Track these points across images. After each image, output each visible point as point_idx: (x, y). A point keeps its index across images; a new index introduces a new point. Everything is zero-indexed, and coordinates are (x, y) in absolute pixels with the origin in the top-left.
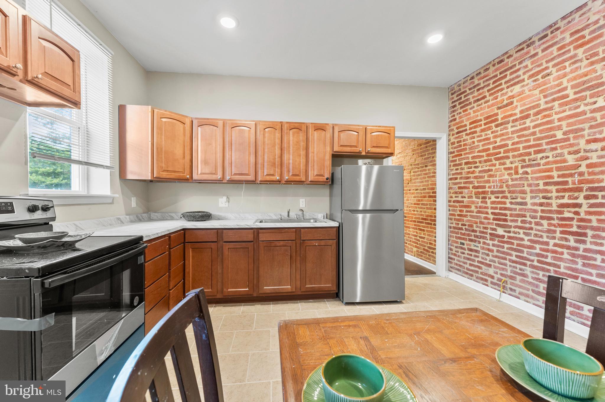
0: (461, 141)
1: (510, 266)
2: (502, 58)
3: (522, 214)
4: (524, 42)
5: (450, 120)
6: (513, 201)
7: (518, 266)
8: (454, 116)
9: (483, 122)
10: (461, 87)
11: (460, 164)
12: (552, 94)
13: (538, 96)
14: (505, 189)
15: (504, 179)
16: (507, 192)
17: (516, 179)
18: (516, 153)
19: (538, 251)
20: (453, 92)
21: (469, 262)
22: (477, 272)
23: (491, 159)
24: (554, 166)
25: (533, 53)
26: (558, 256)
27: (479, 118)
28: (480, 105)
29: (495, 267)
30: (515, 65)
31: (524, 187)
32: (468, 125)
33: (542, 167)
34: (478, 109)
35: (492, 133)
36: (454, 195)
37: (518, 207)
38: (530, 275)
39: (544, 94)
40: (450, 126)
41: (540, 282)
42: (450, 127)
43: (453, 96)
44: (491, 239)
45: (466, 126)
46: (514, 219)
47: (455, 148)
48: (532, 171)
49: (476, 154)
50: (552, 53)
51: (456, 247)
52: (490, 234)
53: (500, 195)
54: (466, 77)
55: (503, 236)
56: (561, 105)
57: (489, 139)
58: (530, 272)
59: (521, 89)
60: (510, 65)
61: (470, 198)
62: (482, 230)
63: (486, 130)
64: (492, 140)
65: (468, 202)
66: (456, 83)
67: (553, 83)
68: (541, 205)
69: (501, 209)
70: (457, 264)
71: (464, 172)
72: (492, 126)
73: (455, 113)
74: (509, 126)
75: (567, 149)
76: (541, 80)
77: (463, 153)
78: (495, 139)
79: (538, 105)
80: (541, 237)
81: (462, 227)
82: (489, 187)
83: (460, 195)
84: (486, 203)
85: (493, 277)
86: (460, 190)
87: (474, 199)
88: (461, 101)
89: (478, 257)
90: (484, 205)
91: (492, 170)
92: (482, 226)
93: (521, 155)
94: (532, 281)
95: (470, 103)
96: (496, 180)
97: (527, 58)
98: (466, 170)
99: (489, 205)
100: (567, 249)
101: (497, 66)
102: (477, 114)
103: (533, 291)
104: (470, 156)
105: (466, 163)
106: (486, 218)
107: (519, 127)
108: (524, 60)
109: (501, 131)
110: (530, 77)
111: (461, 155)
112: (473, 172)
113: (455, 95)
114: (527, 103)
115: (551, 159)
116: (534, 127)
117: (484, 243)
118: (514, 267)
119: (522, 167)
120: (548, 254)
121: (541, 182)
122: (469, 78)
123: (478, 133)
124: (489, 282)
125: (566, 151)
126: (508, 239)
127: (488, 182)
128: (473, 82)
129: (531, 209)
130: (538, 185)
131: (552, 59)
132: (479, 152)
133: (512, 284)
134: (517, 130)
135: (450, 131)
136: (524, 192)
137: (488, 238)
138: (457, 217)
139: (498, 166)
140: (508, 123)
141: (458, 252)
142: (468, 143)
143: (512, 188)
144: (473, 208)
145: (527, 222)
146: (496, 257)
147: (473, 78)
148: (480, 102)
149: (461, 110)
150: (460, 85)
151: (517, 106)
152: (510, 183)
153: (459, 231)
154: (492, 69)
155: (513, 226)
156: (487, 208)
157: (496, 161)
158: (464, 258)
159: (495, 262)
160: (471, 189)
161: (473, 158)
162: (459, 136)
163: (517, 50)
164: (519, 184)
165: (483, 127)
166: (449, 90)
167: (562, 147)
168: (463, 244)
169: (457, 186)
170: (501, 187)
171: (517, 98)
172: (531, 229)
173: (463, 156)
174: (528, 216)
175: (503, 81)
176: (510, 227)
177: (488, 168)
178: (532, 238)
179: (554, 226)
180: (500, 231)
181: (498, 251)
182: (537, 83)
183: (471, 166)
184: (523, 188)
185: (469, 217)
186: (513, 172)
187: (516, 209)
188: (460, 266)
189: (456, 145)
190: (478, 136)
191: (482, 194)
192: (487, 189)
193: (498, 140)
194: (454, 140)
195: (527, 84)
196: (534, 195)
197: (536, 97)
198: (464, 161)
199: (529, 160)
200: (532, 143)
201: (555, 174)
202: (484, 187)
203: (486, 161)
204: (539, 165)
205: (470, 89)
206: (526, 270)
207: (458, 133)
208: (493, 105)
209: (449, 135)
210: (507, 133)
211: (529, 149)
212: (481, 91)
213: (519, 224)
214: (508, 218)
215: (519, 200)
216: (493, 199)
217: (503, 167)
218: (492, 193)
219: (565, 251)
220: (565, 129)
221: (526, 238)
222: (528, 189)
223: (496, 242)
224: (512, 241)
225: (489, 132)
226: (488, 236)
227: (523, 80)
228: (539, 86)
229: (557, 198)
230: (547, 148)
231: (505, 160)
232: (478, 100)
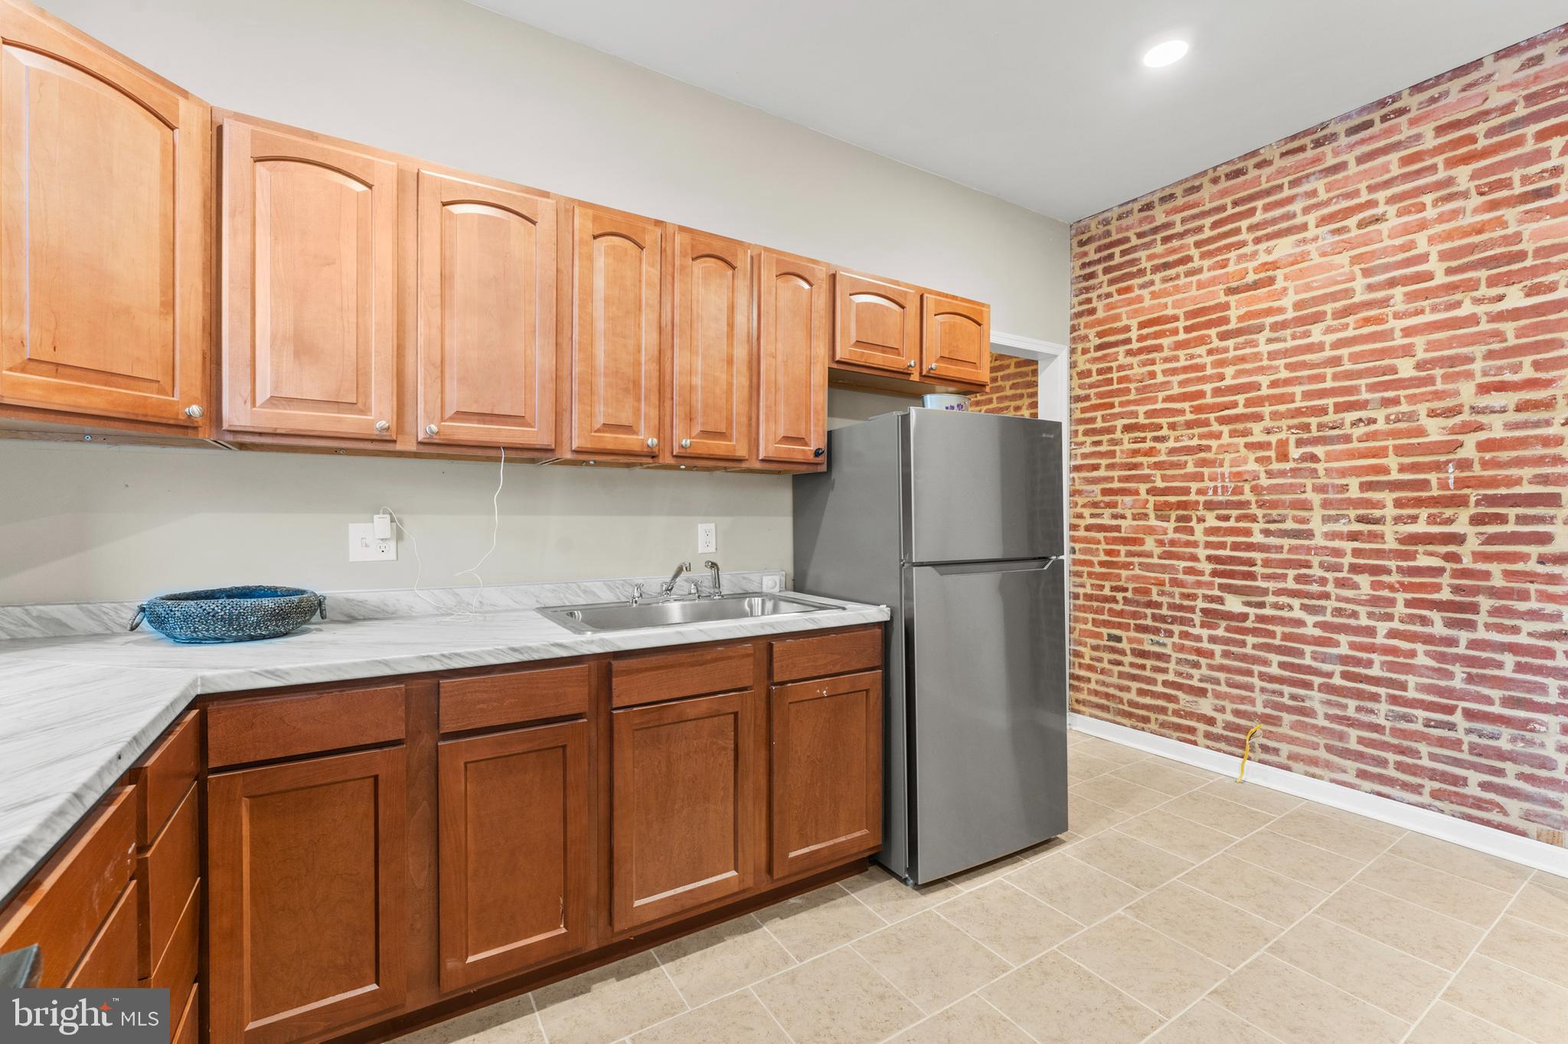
0: (1110, 370)
1: (1263, 690)
2: (1240, 165)
3: (1300, 560)
4: (1306, 133)
5: (1075, 310)
6: (1272, 527)
7: (1287, 690)
8: (1089, 301)
9: (1181, 324)
10: (1112, 227)
11: (1110, 430)
12: (1387, 268)
13: (1347, 269)
14: (1248, 495)
15: (1248, 472)
16: (1254, 506)
17: (1282, 473)
18: (1282, 408)
19: (1344, 650)
20: (1085, 237)
21: (1135, 685)
22: (1163, 710)
23: (1208, 419)
24: (1390, 443)
25: (1330, 161)
26: (1401, 660)
27: (1170, 312)
28: (1171, 279)
29: (1218, 695)
30: (1280, 187)
31: (1304, 492)
32: (1134, 328)
33: (1355, 445)
34: (1165, 289)
35: (1210, 352)
36: (1087, 512)
37: (1287, 542)
38: (1321, 710)
39: (1363, 266)
40: (1074, 329)
41: (1349, 726)
42: (1075, 331)
43: (1086, 248)
44: (1203, 625)
45: (1127, 329)
46: (1275, 573)
47: (1091, 386)
48: (1327, 454)
49: (1159, 406)
50: (1386, 168)
51: (1095, 648)
52: (1203, 610)
53: (1235, 513)
54: (1128, 202)
55: (1244, 617)
56: (1410, 297)
57: (1201, 368)
58: (1322, 702)
59: (1298, 250)
60: (1265, 186)
61: (1140, 519)
62: (1178, 601)
63: (1192, 344)
64: (1209, 371)
65: (1137, 529)
66: (1095, 216)
67: (1387, 242)
68: (1354, 536)
69: (1235, 547)
70: (1096, 693)
71: (1122, 452)
72: (1209, 336)
73: (1093, 295)
74: (1261, 338)
75: (1428, 405)
76: (1355, 232)
77: (1116, 400)
78: (1220, 370)
79: (1348, 293)
80: (1354, 615)
81: (1114, 594)
82: (1200, 492)
83: (1108, 512)
84: (1191, 531)
85: (1211, 721)
86: (1107, 499)
87: (1152, 522)
88: (1112, 263)
89: (1165, 671)
90: (1184, 537)
91: (1208, 448)
92: (1177, 590)
93: (1298, 412)
94: (1327, 724)
95: (1141, 272)
96: (1223, 475)
97: (1314, 173)
98: (1127, 446)
99: (1199, 536)
100: (1425, 643)
101: (1224, 184)
102: (1163, 301)
103: (1329, 749)
104: (1142, 409)
105: (1127, 428)
106: (1189, 571)
107: (1290, 344)
108: (1307, 176)
109: (1235, 349)
110: (1323, 221)
111: (1112, 406)
112: (1150, 452)
113: (1090, 248)
114: (1315, 285)
115: (1380, 425)
116: (1337, 345)
117: (1185, 635)
118: (1274, 692)
119: (1300, 443)
120: (1373, 656)
121: (1354, 483)
122: (1137, 206)
123: (1166, 349)
124: (1200, 734)
125: (1422, 409)
126: (1258, 622)
127: (1198, 477)
128: (1153, 219)
129: (1326, 548)
130: (1344, 488)
131: (1387, 184)
132: (1169, 399)
133: (1267, 735)
134: (1287, 350)
135: (1074, 340)
136: (1305, 506)
137: (1197, 622)
138: (1098, 569)
139: (1226, 439)
140: (1260, 329)
141: (1100, 660)
142: (1134, 375)
143: (1268, 494)
144: (1150, 544)
145: (1315, 581)
146: (1221, 668)
147: (1149, 207)
148: (1172, 272)
149: (1113, 289)
150: (1106, 222)
151: (1285, 289)
152: (1264, 481)
153: (1103, 605)
154: (1208, 190)
155: (1271, 589)
156: (1195, 544)
157: (1221, 424)
158: (1121, 675)
159: (1217, 682)
160: (1143, 495)
161: (1149, 414)
162: (1105, 356)
163: (1284, 149)
164: (1291, 485)
165: (1182, 336)
166: (1074, 232)
167: (1412, 399)
168: (1119, 639)
169: (1097, 488)
170: (1238, 491)
171: (1287, 270)
172: (1326, 596)
173: (1117, 410)
174: (1316, 564)
175: (1244, 224)
176: (1265, 592)
177: (1195, 442)
178: (1328, 618)
179: (1391, 587)
180: (1234, 604)
181: (1226, 654)
182: (1345, 236)
183: (1142, 435)
184: (1303, 496)
185: (1137, 567)
186: (1272, 454)
187: (1282, 547)
188: (1107, 696)
189: (1095, 378)
190: (1166, 360)
191: (1177, 509)
192: (1193, 497)
193: (1229, 371)
194: (1088, 366)
195: (1316, 239)
196: (1333, 512)
197: (1341, 270)
198: (1120, 423)
199: (1320, 427)
200: (1329, 384)
201: (1392, 462)
202: (1186, 491)
203: (1189, 425)
204: (1347, 439)
205: (1140, 235)
206: (1311, 698)
207: (1099, 348)
208: (1213, 281)
209: (1073, 351)
210: (1257, 356)
211: (1320, 398)
212: (1175, 243)
213: (1290, 584)
214: (1258, 569)
215: (1289, 525)
216: (1211, 521)
217: (1241, 441)
218: (1210, 506)
219: (1420, 648)
220: (1421, 355)
221: (1311, 620)
222: (1316, 499)
223: (1220, 632)
224: (1270, 627)
225: (1202, 350)
226: (1197, 617)
227: (1304, 227)
228: (1350, 245)
229: (1397, 520)
230: (1372, 399)
231: (1249, 425)
232: (1166, 266)
